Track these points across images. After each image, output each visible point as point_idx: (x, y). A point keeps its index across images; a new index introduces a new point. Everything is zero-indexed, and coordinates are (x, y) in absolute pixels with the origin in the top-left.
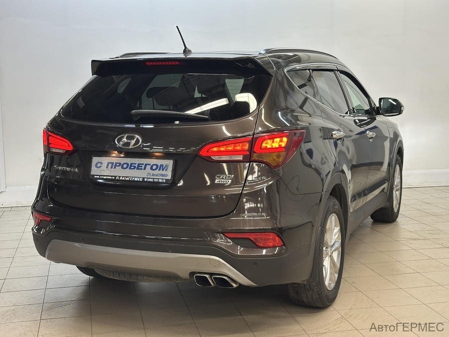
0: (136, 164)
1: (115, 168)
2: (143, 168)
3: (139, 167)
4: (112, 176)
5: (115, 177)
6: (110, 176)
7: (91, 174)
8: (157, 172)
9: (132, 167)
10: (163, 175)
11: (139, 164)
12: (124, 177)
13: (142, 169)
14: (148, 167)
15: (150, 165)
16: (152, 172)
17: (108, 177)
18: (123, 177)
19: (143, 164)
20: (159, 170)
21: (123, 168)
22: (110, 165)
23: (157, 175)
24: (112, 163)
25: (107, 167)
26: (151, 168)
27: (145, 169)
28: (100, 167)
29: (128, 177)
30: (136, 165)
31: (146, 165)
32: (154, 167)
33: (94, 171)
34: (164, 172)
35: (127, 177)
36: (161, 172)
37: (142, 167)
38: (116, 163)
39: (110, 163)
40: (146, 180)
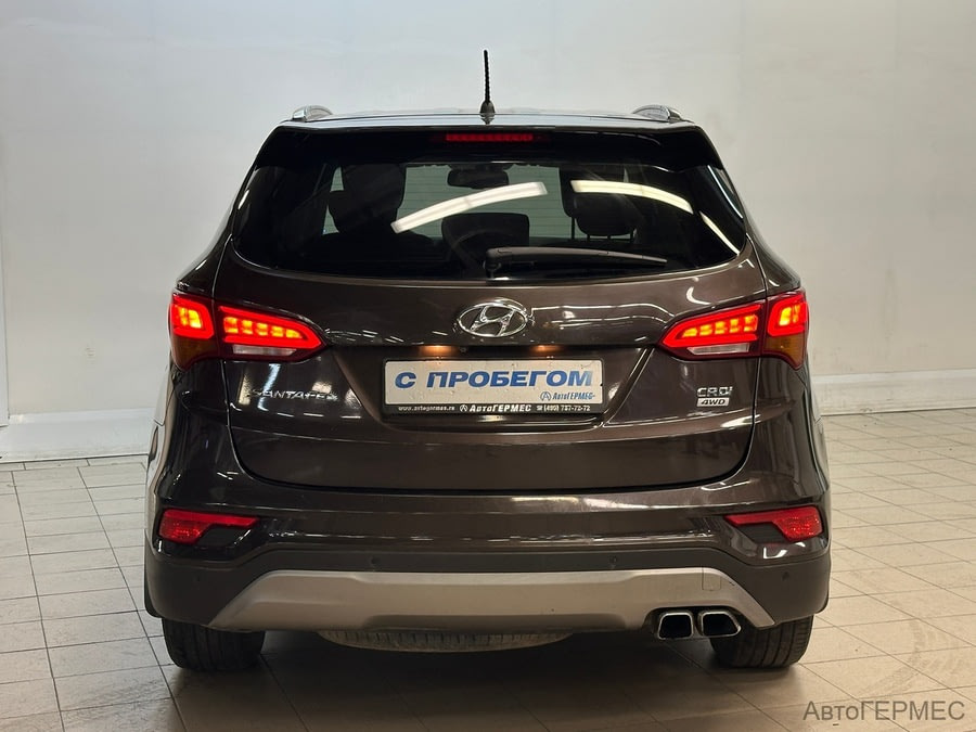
0: (507, 373)
1: (452, 385)
2: (528, 380)
3: (517, 379)
4: (448, 405)
5: (457, 406)
6: (444, 405)
7: (387, 402)
8: (565, 389)
9: (499, 382)
10: (582, 396)
11: (515, 374)
12: (482, 405)
13: (525, 384)
14: (542, 380)
15: (544, 373)
16: (553, 390)
17: (438, 408)
18: (477, 405)
19: (527, 373)
20: (571, 384)
21: (473, 383)
22: (438, 380)
23: (566, 397)
24: (444, 375)
25: (430, 384)
26: (550, 381)
27: (532, 383)
28: (410, 384)
29: (492, 405)
30: (510, 377)
31: (534, 375)
32: (557, 378)
33: (394, 396)
34: (583, 389)
35: (488, 405)
36: (575, 389)
37: (524, 379)
38: (454, 375)
39: (438, 374)
40: (540, 408)
